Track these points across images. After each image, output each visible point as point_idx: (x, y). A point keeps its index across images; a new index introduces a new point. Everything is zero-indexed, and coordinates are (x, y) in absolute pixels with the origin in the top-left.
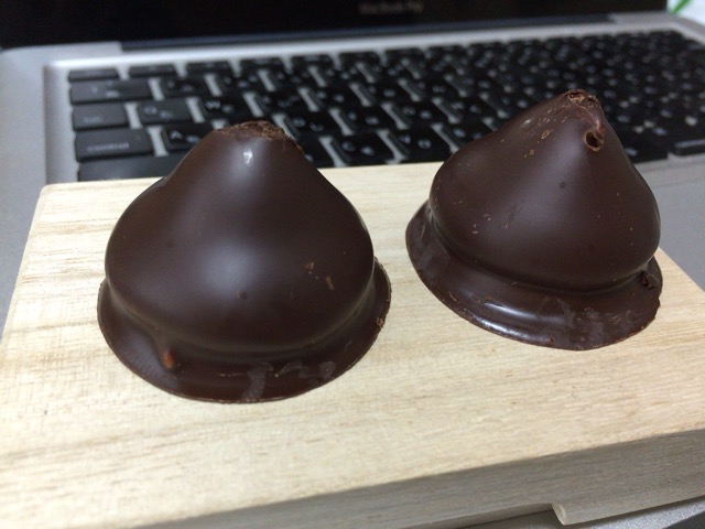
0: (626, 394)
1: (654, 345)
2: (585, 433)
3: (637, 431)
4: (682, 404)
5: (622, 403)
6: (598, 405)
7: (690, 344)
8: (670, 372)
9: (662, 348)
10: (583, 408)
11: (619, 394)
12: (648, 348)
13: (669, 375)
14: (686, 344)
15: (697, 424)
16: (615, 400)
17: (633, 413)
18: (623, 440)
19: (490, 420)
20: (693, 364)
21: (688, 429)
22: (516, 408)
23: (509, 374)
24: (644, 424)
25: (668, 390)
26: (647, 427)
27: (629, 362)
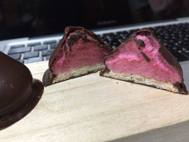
0: (143, 115)
1: (155, 98)
2: (127, 131)
3: (146, 128)
4: (163, 117)
5: (141, 119)
6: (133, 120)
7: (168, 97)
8: (160, 106)
9: (158, 99)
10: (128, 122)
11: (141, 116)
12: (153, 100)
13: (159, 107)
14: (166, 97)
15: (169, 123)
16: (139, 118)
17: (145, 122)
18: (141, 132)
19: (93, 129)
20: (168, 103)
21: (166, 125)
22: (103, 124)
23: (103, 113)
24: (149, 125)
25: (159, 113)
26: (150, 126)
27: (146, 105)
